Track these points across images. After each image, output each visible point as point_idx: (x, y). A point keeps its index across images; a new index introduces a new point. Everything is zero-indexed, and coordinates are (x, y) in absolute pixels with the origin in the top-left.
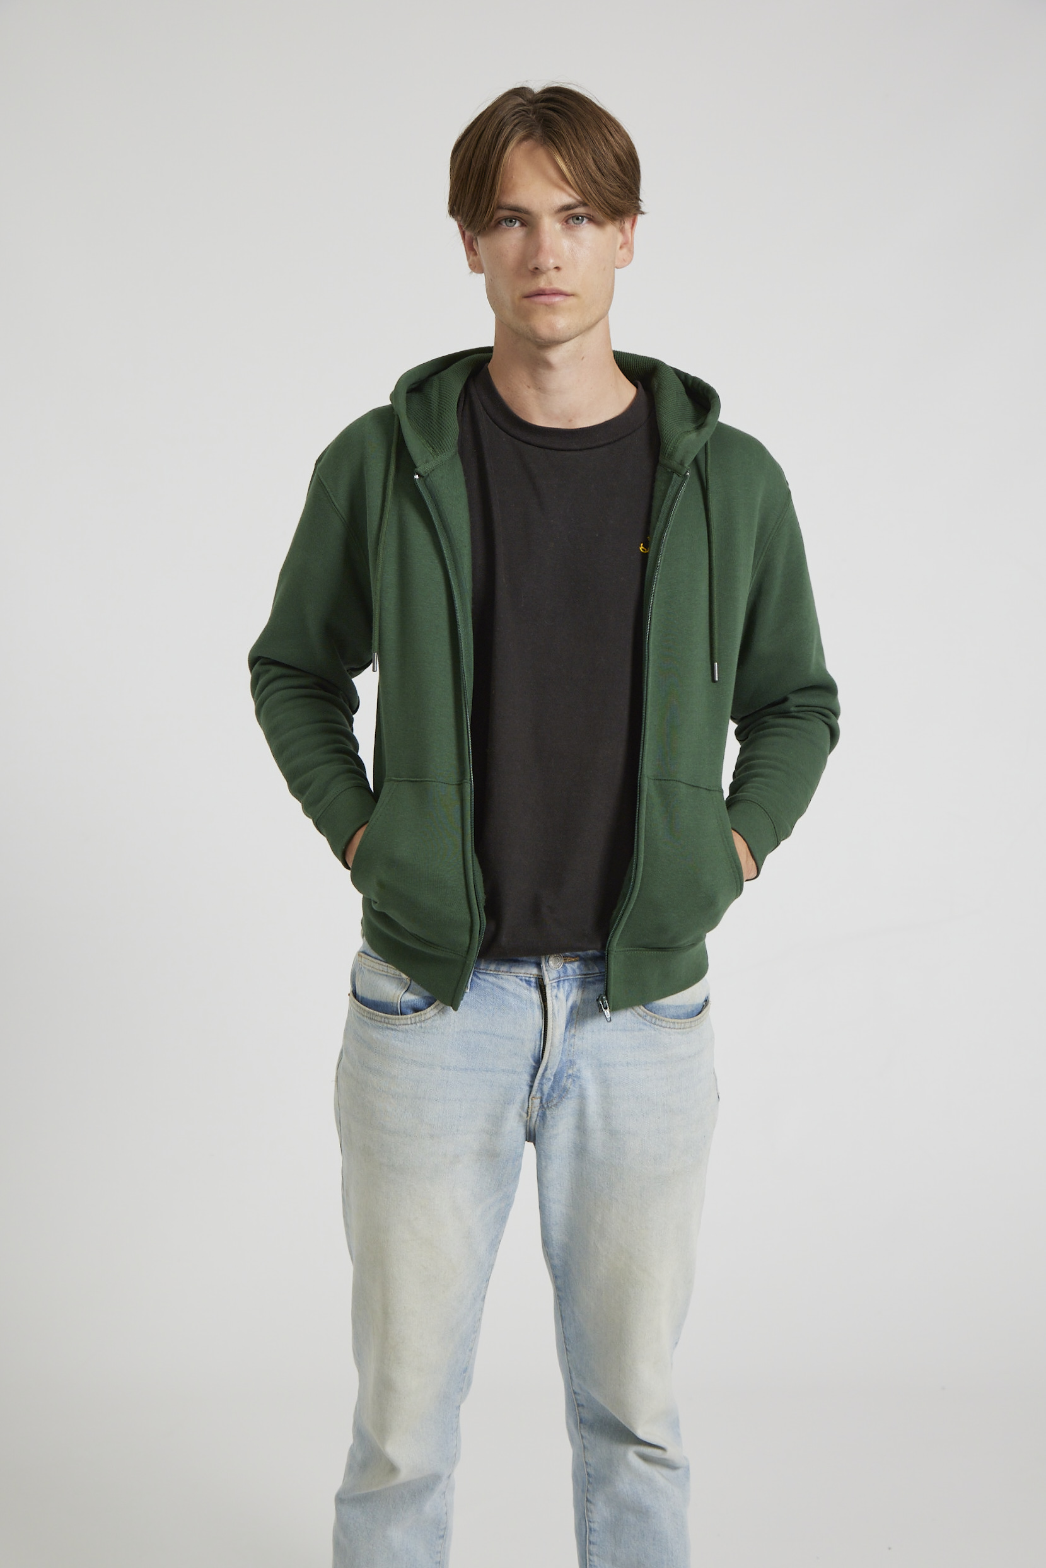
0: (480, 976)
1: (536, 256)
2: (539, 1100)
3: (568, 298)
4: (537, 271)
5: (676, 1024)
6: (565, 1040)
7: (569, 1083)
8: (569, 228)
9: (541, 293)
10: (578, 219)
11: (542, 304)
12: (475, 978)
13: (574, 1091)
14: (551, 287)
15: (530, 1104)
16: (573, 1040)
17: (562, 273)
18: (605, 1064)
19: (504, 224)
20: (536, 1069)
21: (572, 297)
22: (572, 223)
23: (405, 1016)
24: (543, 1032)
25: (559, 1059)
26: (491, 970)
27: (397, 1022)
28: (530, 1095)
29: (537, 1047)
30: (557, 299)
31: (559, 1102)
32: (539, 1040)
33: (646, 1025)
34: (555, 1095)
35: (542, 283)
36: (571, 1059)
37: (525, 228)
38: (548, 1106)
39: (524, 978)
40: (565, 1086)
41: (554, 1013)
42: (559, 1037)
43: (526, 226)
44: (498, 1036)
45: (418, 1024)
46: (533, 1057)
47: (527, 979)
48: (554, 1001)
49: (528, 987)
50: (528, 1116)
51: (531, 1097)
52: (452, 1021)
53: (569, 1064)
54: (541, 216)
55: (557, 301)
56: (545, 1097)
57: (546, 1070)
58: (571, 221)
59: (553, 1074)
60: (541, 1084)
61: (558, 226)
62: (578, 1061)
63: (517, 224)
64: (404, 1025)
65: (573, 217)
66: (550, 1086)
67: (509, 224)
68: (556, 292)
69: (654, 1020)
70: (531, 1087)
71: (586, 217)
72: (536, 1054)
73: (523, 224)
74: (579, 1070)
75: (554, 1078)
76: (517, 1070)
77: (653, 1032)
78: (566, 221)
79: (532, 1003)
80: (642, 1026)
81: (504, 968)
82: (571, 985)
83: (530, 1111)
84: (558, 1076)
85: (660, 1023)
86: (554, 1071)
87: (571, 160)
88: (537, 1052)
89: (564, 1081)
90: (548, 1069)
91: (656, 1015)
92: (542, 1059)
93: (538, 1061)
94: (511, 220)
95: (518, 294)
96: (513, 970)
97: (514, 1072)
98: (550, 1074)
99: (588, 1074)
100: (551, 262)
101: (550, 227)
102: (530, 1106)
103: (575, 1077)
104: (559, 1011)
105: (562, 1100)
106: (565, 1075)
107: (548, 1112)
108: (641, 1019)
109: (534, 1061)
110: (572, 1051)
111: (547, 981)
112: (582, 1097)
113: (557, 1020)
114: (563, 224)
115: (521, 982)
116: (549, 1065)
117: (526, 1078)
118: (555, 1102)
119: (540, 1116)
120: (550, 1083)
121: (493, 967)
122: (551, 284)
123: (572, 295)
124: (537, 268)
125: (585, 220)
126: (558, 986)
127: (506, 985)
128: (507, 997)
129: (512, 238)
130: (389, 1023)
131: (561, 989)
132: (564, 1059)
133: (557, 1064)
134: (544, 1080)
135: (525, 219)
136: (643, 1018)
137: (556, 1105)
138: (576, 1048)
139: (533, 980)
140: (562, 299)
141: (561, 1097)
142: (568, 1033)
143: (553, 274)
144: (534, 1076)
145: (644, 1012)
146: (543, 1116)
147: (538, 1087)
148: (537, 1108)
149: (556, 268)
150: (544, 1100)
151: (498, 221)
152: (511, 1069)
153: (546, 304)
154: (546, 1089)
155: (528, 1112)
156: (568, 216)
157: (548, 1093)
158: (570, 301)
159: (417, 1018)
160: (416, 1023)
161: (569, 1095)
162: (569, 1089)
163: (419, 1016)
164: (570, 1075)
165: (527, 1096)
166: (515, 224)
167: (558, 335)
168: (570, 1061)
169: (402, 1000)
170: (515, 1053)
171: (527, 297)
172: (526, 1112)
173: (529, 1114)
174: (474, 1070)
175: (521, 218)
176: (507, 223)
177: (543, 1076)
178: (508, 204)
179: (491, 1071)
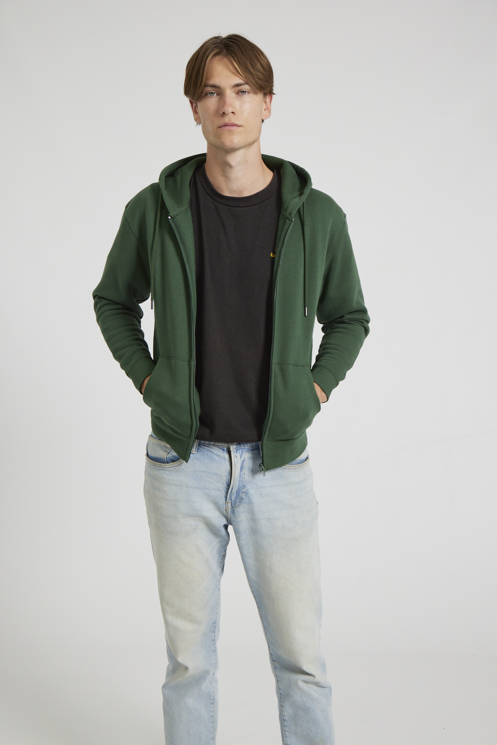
0: (202, 447)
1: (224, 107)
2: (230, 503)
3: (239, 127)
4: (224, 115)
5: (292, 467)
6: (240, 476)
7: (243, 496)
8: (239, 96)
9: (226, 125)
10: (243, 92)
11: (226, 130)
12: (199, 447)
13: (246, 500)
14: (231, 122)
15: (227, 505)
16: (244, 476)
17: (235, 115)
18: (260, 487)
20: (228, 489)
22: (241, 94)
23: (168, 464)
24: (230, 472)
25: (238, 485)
26: (206, 444)
27: (165, 467)
29: (228, 479)
30: (234, 128)
31: (239, 504)
32: (228, 476)
34: (237, 501)
36: (244, 484)
38: (235, 507)
39: (221, 448)
40: (241, 497)
41: (235, 464)
43: (219, 95)
44: (210, 473)
45: (174, 468)
46: (227, 483)
47: (223, 448)
48: (235, 458)
49: (223, 452)
51: (227, 502)
52: (189, 466)
53: (243, 487)
54: (225, 89)
57: (232, 489)
59: (236, 491)
60: (231, 496)
61: (234, 95)
62: (247, 486)
63: (215, 94)
64: (167, 469)
65: (241, 91)
66: (235, 497)
68: (233, 124)
70: (226, 498)
74: (247, 490)
75: (236, 493)
76: (220, 489)
78: (238, 93)
79: (225, 459)
81: (212, 443)
82: (242, 451)
84: (238, 492)
86: (236, 490)
87: (239, 64)
89: (241, 494)
90: (233, 489)
92: (230, 484)
93: (229, 485)
94: (212, 92)
95: (215, 126)
96: (216, 444)
97: (218, 490)
98: (234, 491)
99: (252, 492)
100: (230, 110)
101: (230, 94)
102: (227, 507)
103: (246, 493)
104: (237, 463)
105: (241, 503)
106: (241, 492)
107: (235, 509)
109: (227, 486)
110: (244, 481)
111: (231, 449)
112: (250, 502)
113: (237, 466)
114: (236, 94)
115: (220, 449)
116: (234, 487)
117: (224, 493)
119: (232, 512)
120: (235, 495)
121: (207, 442)
123: (241, 126)
124: (224, 113)
126: (237, 451)
127: (213, 451)
128: (214, 456)
129: (213, 101)
130: (161, 467)
131: (238, 453)
132: (240, 485)
133: (237, 487)
134: (232, 494)
135: (218, 91)
138: (245, 479)
139: (225, 449)
140: (236, 128)
142: (241, 473)
143: (231, 116)
144: (227, 493)
147: (230, 497)
148: (230, 508)
149: (233, 113)
150: (233, 503)
151: (206, 94)
152: (217, 488)
153: (229, 130)
154: (233, 498)
155: (226, 510)
156: (239, 90)
157: (234, 501)
158: (240, 129)
159: (174, 465)
160: (173, 467)
161: (244, 501)
162: (244, 498)
163: (174, 464)
164: (244, 492)
165: (225, 502)
166: (214, 94)
167: (234, 146)
168: (244, 486)
169: (167, 457)
170: (219, 481)
171: (220, 127)
172: (225, 510)
173: (227, 511)
174: (200, 488)
175: (216, 91)
176: (211, 95)
177: (231, 492)
178: (211, 84)
179: (208, 490)
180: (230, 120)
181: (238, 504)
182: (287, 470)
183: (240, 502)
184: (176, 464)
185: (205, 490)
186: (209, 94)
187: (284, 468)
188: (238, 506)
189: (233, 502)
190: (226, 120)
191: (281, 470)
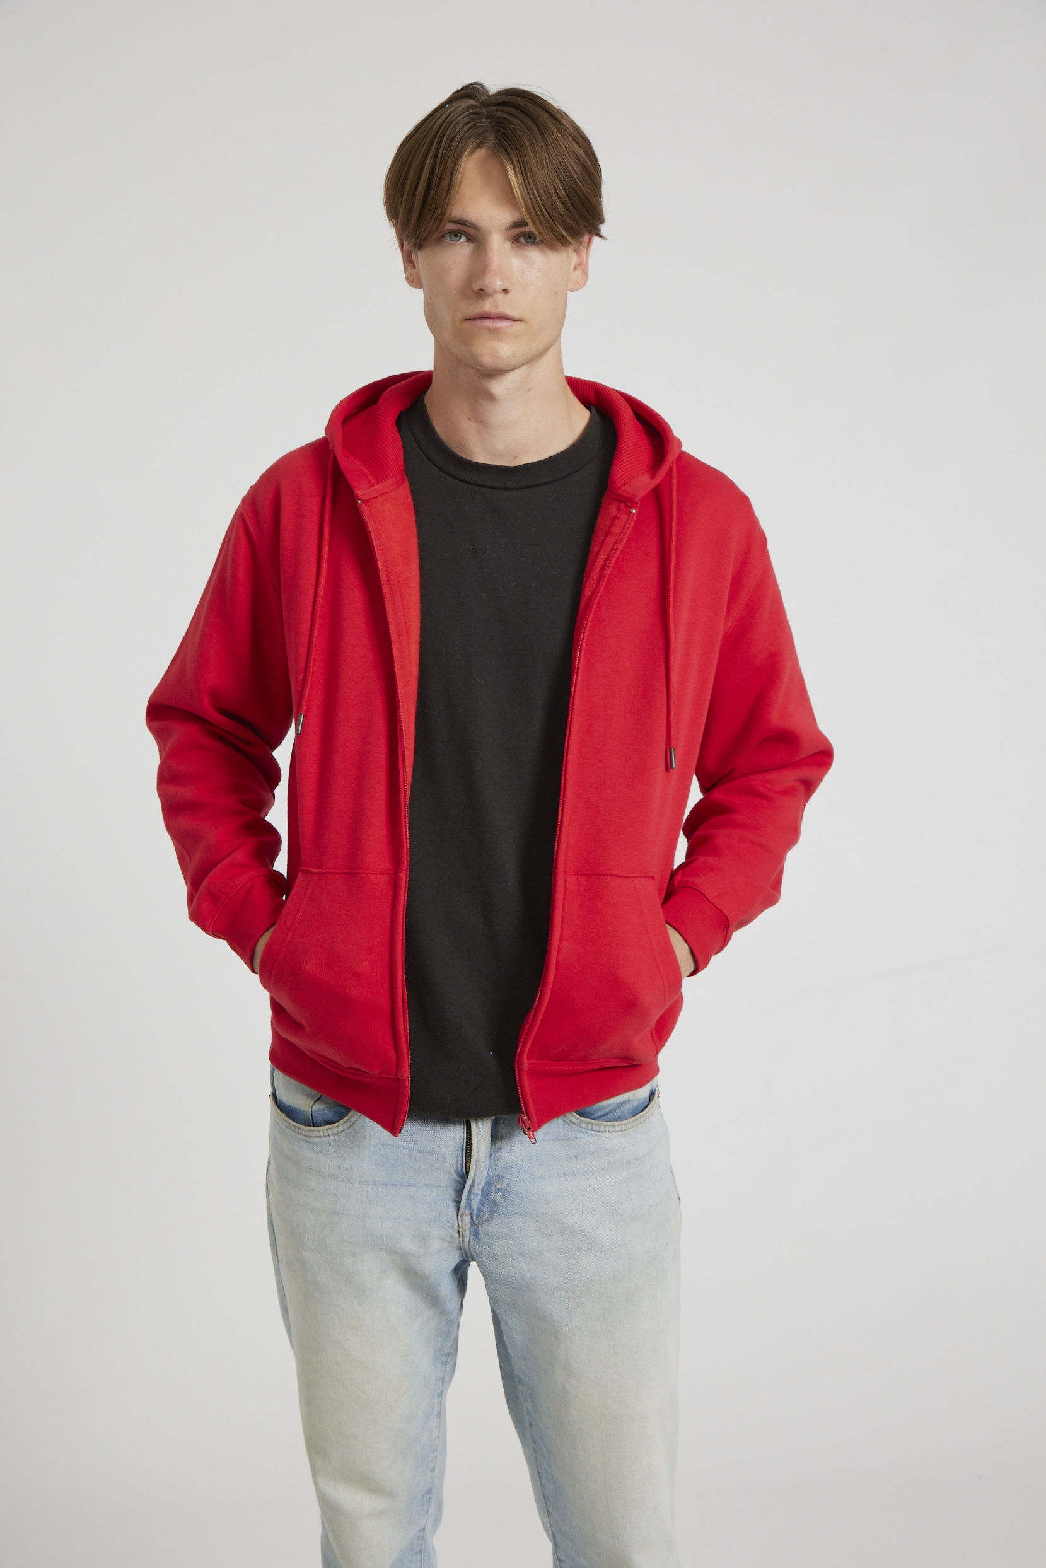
1: (483, 276)
2: (468, 1216)
3: (515, 323)
4: (482, 292)
5: (617, 1127)
6: (491, 1154)
7: (499, 1197)
8: (520, 247)
9: (486, 316)
10: (529, 238)
11: (486, 329)
13: (505, 1207)
14: (498, 311)
15: (458, 1222)
17: (510, 296)
19: (449, 239)
20: (462, 1185)
21: (518, 322)
22: (525, 244)
23: (316, 1126)
24: (465, 1147)
25: (486, 1174)
27: (309, 1134)
29: (461, 1162)
30: (503, 324)
31: (490, 1218)
32: (460, 1156)
33: (581, 1132)
34: (485, 1209)
35: (487, 306)
36: (500, 1172)
37: (471, 245)
38: (479, 1222)
40: (494, 1201)
41: (478, 1127)
42: (484, 1152)
43: (472, 241)
44: (418, 1150)
45: (332, 1138)
46: (458, 1173)
51: (459, 1212)
53: (497, 1178)
54: (490, 232)
55: (504, 327)
57: (473, 1185)
58: (523, 241)
59: (481, 1188)
60: (469, 1200)
61: (508, 246)
62: (508, 1176)
63: (463, 239)
64: (316, 1137)
65: (525, 237)
66: (478, 1200)
67: (454, 239)
68: (504, 316)
70: (458, 1203)
73: (470, 239)
74: (508, 1185)
75: (482, 1191)
76: (442, 1185)
77: (591, 1139)
78: (515, 240)
80: (577, 1134)
83: (460, 1229)
84: (486, 1192)
85: (597, 1128)
86: (481, 1186)
88: (461, 1168)
89: (493, 1194)
90: (475, 1184)
91: (592, 1121)
92: (468, 1171)
93: (464, 1175)
94: (456, 234)
95: (459, 315)
97: (438, 1187)
98: (477, 1189)
99: (518, 1188)
100: (499, 284)
101: (498, 244)
102: (459, 1224)
103: (505, 1192)
105: (492, 1215)
106: (494, 1189)
107: (480, 1229)
108: (576, 1127)
109: (458, 1176)
110: (500, 1166)
113: (482, 1132)
114: (513, 242)
116: (476, 1180)
117: (450, 1193)
119: (472, 1234)
120: (479, 1198)
122: (497, 307)
123: (520, 320)
124: (482, 290)
125: (538, 240)
129: (454, 252)
130: (302, 1134)
132: (491, 1174)
133: (484, 1181)
134: (472, 1196)
135: (471, 233)
136: (578, 1125)
138: (503, 1162)
140: (508, 324)
142: (494, 1145)
143: (500, 297)
144: (460, 1192)
145: (577, 1119)
146: (476, 1235)
147: (467, 1202)
148: (468, 1226)
149: (504, 290)
150: (474, 1216)
151: (441, 234)
152: (435, 1183)
153: (490, 329)
154: (475, 1205)
155: (458, 1229)
156: (519, 234)
157: (478, 1209)
158: (516, 327)
159: (330, 1131)
160: (329, 1135)
161: (501, 1211)
162: (500, 1202)
163: (332, 1128)
164: (499, 1189)
165: (455, 1213)
166: (461, 238)
167: (501, 365)
168: (499, 1176)
169: (313, 1109)
170: (439, 1169)
171: (470, 320)
172: (456, 1231)
173: (461, 1233)
174: (395, 1185)
175: (468, 233)
176: (452, 237)
177: (470, 1191)
178: (454, 217)
179: (413, 1186)
180: (495, 305)
181: (486, 1217)
182: (607, 1134)
183: (491, 1211)
184: (336, 1128)
185: (405, 1187)
186: (447, 237)
187: (599, 1131)
188: (487, 1220)
189: (475, 1212)
191: (591, 1135)
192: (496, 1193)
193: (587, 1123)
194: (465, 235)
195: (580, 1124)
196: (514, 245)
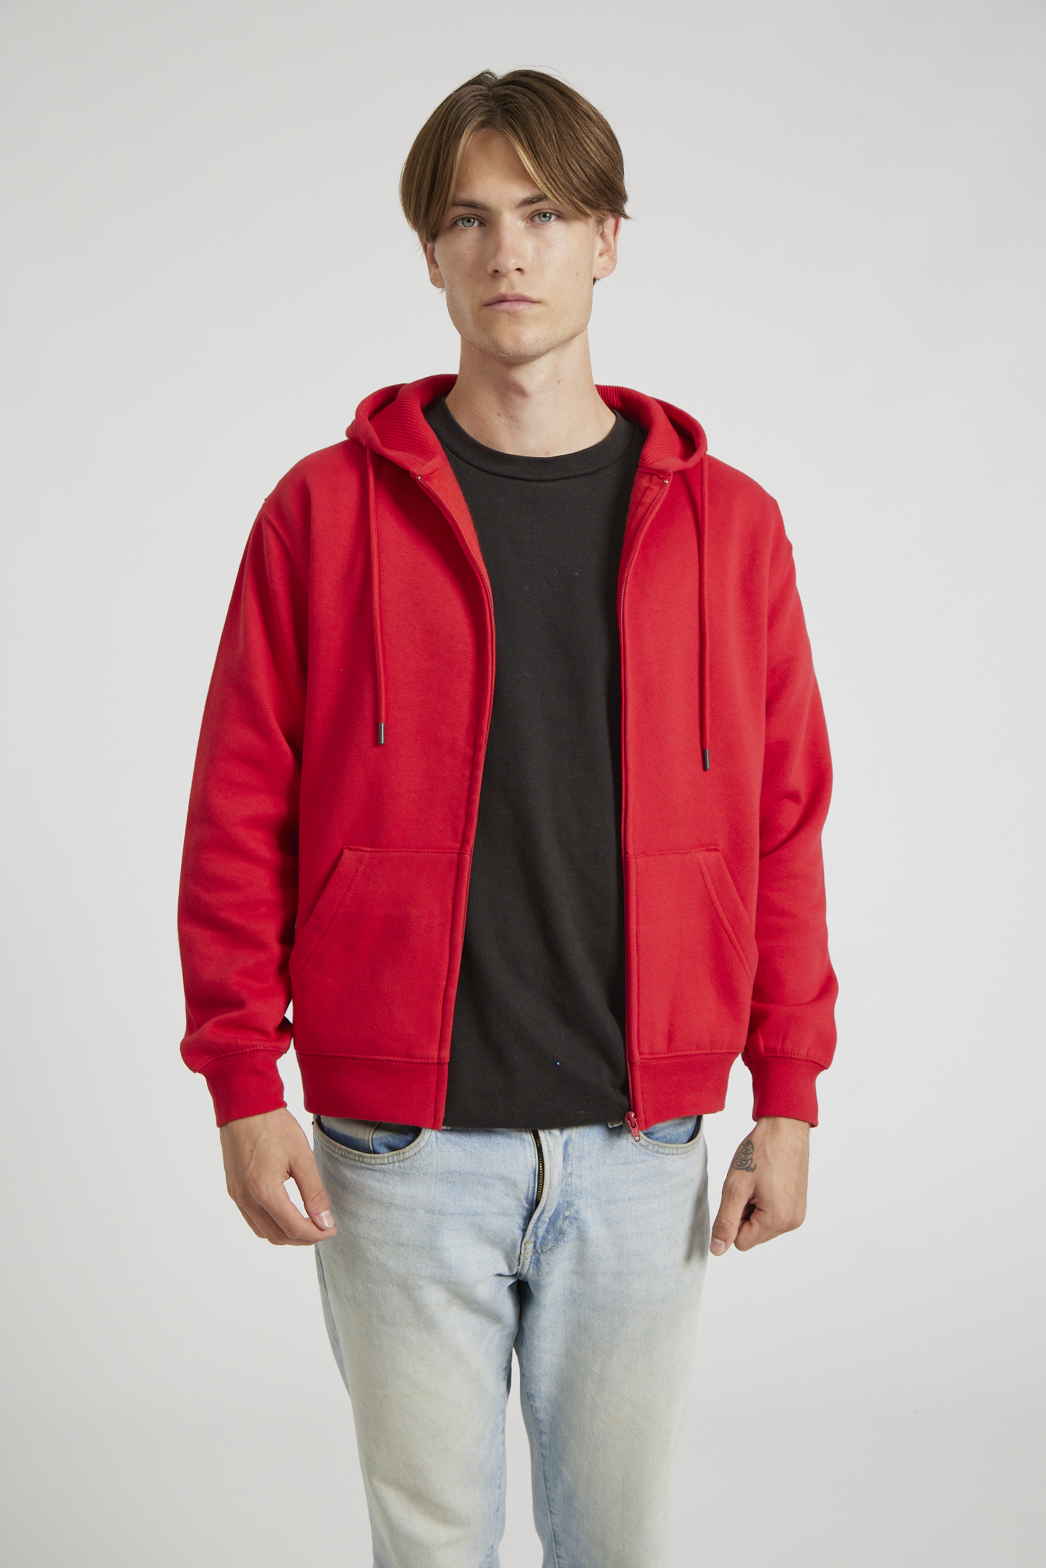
1: (495, 257)
2: (532, 1244)
3: (534, 305)
4: (497, 274)
5: (680, 1149)
6: (562, 1180)
7: (566, 1226)
8: (534, 227)
9: (503, 299)
10: (545, 216)
11: (505, 313)
13: (571, 1233)
14: (514, 293)
15: (523, 1251)
16: (570, 1179)
17: (526, 276)
18: (607, 1202)
19: (461, 225)
20: (531, 1213)
21: (539, 304)
22: (540, 222)
23: (380, 1155)
24: (537, 1172)
25: (557, 1200)
27: (373, 1161)
28: (522, 1240)
29: (532, 1188)
30: (521, 307)
31: (555, 1246)
32: (532, 1180)
33: (648, 1154)
34: (550, 1239)
36: (569, 1200)
37: (483, 228)
38: (542, 1251)
40: (561, 1228)
41: (549, 1152)
42: (558, 1178)
43: (485, 225)
44: (488, 1176)
46: (527, 1198)
50: (519, 1265)
51: (524, 1242)
53: (567, 1205)
54: (501, 211)
55: (523, 309)
56: (539, 1241)
57: (541, 1213)
58: (537, 219)
60: (536, 1227)
61: (521, 224)
62: (576, 1202)
63: (476, 224)
64: (377, 1164)
65: (540, 214)
66: (545, 1229)
67: (467, 224)
68: (523, 299)
69: (656, 1147)
70: (524, 1231)
71: (554, 214)
72: (530, 1197)
73: (482, 224)
74: (577, 1212)
75: (550, 1219)
76: (510, 1213)
78: (531, 218)
80: (644, 1157)
83: (522, 1258)
84: (554, 1219)
85: (663, 1151)
86: (550, 1214)
88: (530, 1194)
89: (560, 1222)
90: (545, 1212)
92: (538, 1202)
93: (533, 1204)
94: (469, 219)
95: (478, 301)
97: (505, 1214)
98: (546, 1218)
99: (588, 1213)
100: (513, 264)
101: (512, 223)
102: (522, 1253)
103: (574, 1219)
105: (557, 1242)
106: (562, 1216)
107: (542, 1258)
108: (643, 1149)
109: (527, 1203)
110: (569, 1191)
112: (582, 1239)
113: (554, 1157)
114: (527, 222)
116: (546, 1207)
117: (519, 1221)
118: (550, 1246)
119: (534, 1263)
120: (546, 1225)
123: (539, 302)
124: (496, 271)
125: (553, 217)
129: (468, 239)
130: (363, 1162)
132: (562, 1200)
133: (555, 1207)
134: (540, 1224)
135: (483, 216)
136: (644, 1147)
137: (551, 1249)
138: (573, 1187)
140: (527, 307)
141: (556, 1240)
142: (564, 1171)
143: (515, 277)
144: (528, 1219)
146: (537, 1262)
147: (533, 1231)
148: (530, 1254)
149: (519, 269)
150: (538, 1244)
151: (454, 220)
152: (502, 1211)
153: (508, 313)
154: (541, 1232)
155: (519, 1259)
156: (533, 212)
157: (543, 1237)
158: (536, 309)
159: (395, 1157)
160: (393, 1163)
161: (567, 1238)
162: (566, 1231)
163: (396, 1154)
164: (567, 1217)
165: (520, 1242)
166: (472, 224)
167: (523, 350)
168: (568, 1202)
169: (374, 1138)
170: (507, 1195)
171: (489, 304)
172: (517, 1258)
173: (522, 1261)
174: (462, 1215)
175: (479, 216)
176: (465, 223)
177: (539, 1219)
178: (464, 200)
179: (480, 1215)
180: (513, 288)
183: (560, 1240)
184: (401, 1155)
185: (473, 1217)
186: (460, 223)
190: (503, 288)
192: (564, 1221)
193: (654, 1145)
194: (477, 220)
195: (648, 1146)
196: (528, 225)
